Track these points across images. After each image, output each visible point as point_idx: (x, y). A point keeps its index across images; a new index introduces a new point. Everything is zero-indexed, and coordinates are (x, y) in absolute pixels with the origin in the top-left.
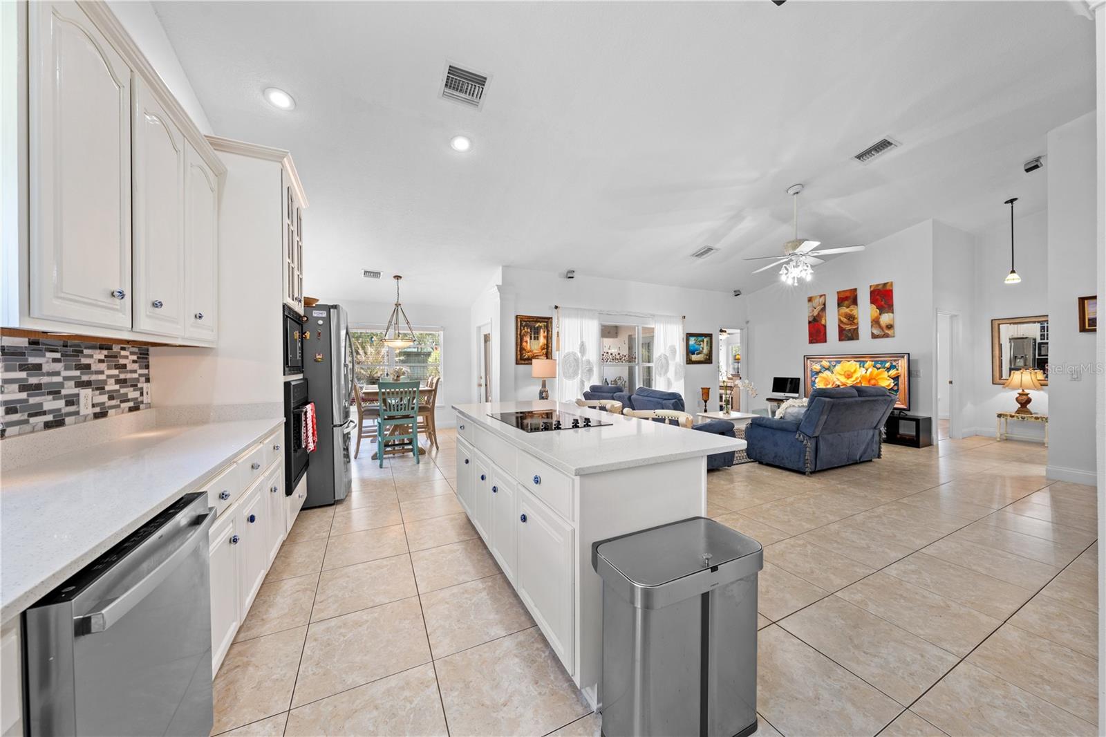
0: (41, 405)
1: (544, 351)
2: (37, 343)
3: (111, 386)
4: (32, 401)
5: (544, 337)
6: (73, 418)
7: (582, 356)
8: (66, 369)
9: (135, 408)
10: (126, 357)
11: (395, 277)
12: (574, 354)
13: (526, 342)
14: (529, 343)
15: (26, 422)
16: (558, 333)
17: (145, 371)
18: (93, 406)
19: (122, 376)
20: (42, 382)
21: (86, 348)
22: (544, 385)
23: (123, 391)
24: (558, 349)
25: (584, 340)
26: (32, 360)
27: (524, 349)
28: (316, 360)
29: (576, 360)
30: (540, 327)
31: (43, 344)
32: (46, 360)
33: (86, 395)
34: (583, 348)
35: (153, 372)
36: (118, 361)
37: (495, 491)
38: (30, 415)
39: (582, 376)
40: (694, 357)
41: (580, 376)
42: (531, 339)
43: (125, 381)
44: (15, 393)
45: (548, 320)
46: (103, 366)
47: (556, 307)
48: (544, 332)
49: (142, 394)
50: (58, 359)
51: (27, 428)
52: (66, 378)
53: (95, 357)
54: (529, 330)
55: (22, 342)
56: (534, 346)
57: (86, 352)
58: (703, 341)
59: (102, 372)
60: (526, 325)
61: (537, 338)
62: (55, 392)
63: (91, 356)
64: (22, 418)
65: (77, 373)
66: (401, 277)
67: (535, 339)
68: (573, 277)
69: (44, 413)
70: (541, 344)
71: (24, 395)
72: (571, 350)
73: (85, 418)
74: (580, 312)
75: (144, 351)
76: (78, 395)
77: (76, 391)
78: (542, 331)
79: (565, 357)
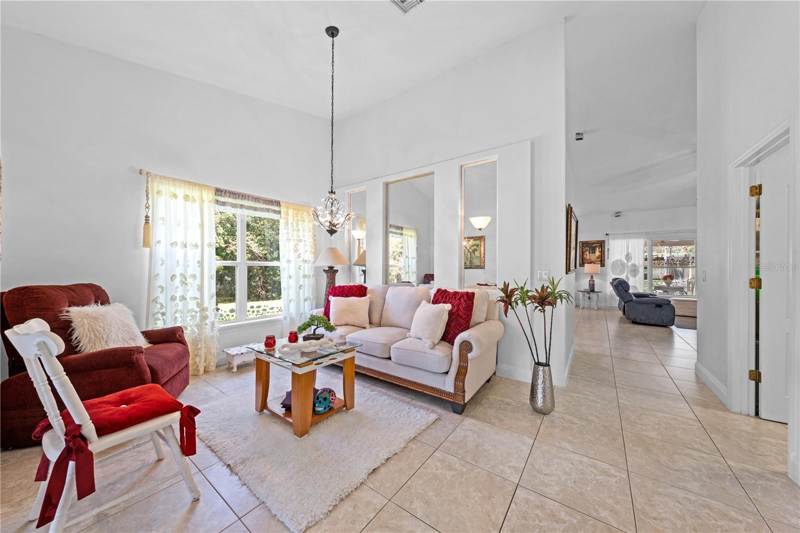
1: (599, 259)
5: (599, 252)
7: (628, 262)
12: (621, 261)
13: (587, 255)
16: (608, 249)
22: (592, 277)
24: (608, 258)
25: (630, 251)
27: (585, 259)
29: (623, 265)
30: (595, 247)
34: (628, 257)
39: (627, 274)
41: (625, 274)
42: (590, 253)
45: (601, 244)
47: (607, 234)
48: (599, 249)
54: (588, 249)
56: (592, 257)
60: (586, 246)
61: (594, 252)
67: (592, 253)
68: (620, 216)
70: (597, 255)
72: (619, 258)
74: (627, 235)
78: (597, 248)
79: (613, 262)
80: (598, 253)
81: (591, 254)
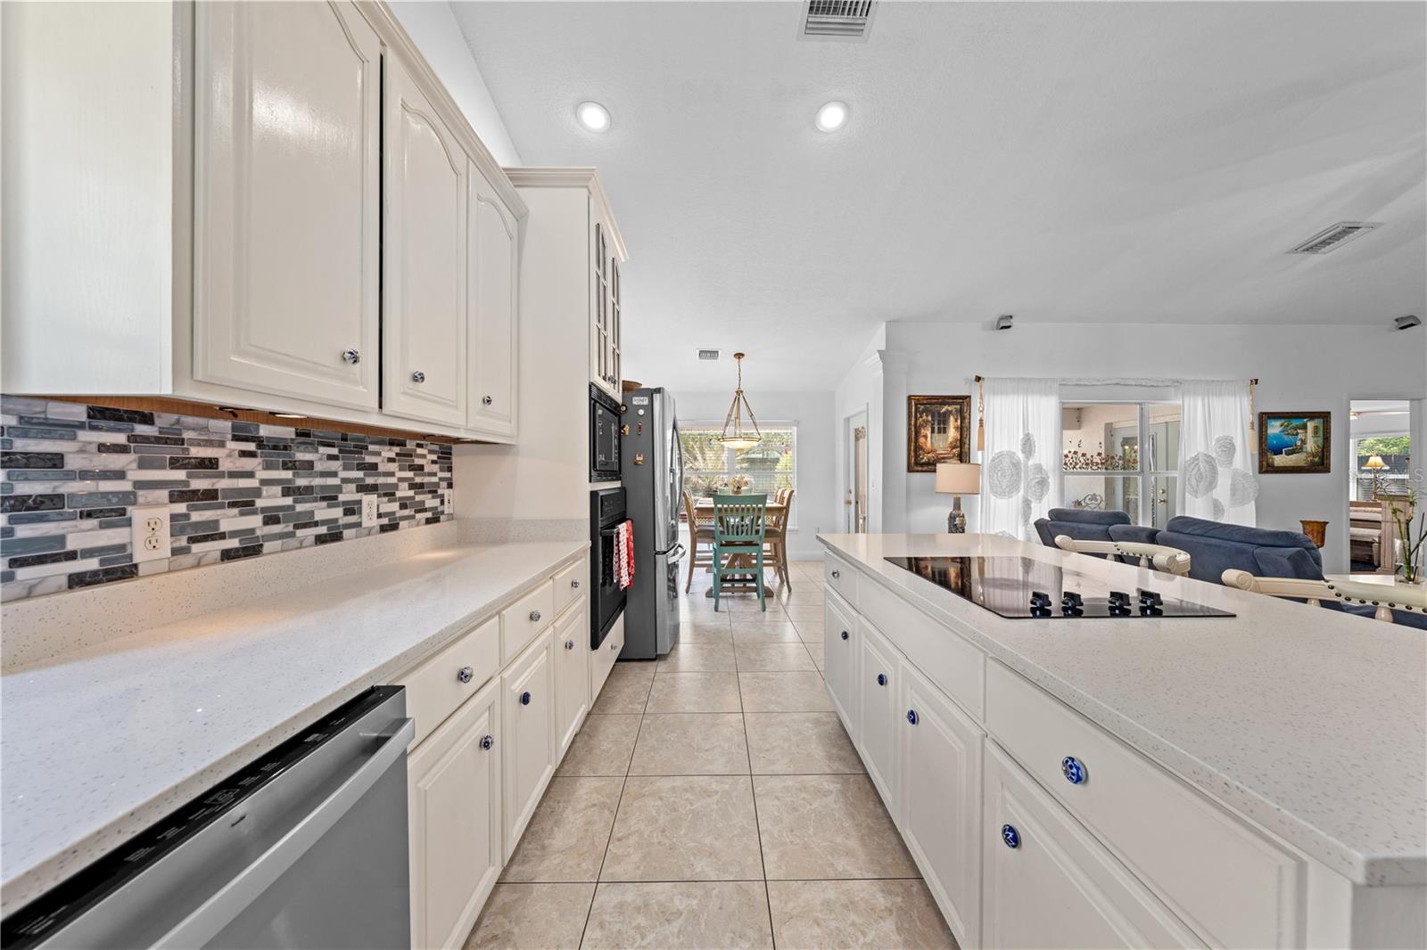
0: (312, 513)
1: (956, 451)
2: (307, 435)
3: (404, 492)
4: (300, 508)
5: (956, 428)
6: (353, 531)
7: (1027, 458)
8: (346, 468)
9: (433, 520)
10: (424, 456)
11: (736, 355)
12: (1011, 455)
13: (926, 437)
14: (929, 439)
15: (291, 535)
16: (981, 420)
17: (447, 475)
18: (380, 516)
19: (418, 480)
20: (313, 484)
21: (372, 443)
22: (957, 505)
23: (418, 498)
24: (981, 447)
25: (1030, 431)
26: (301, 456)
27: (922, 448)
28: (636, 463)
29: (1016, 465)
30: (948, 413)
31: (316, 436)
32: (318, 457)
33: (369, 500)
34: (1028, 444)
35: (457, 475)
36: (413, 461)
37: (913, 721)
38: (297, 527)
39: (1026, 491)
40: (1279, 460)
41: (1022, 492)
42: (933, 432)
43: (421, 486)
44: (275, 497)
45: (963, 402)
46: (393, 467)
47: (978, 379)
48: (956, 420)
49: (442, 503)
50: (334, 456)
51: (292, 542)
52: (345, 481)
53: (383, 454)
54: (930, 418)
55: (288, 432)
56: (936, 442)
57: (371, 448)
58: (1305, 427)
59: (392, 474)
60: (924, 411)
61: (943, 430)
62: (330, 498)
63: (379, 454)
64: (286, 530)
65: (360, 474)
66: (743, 355)
67: (939, 432)
68: (1009, 327)
69: (316, 524)
70: (950, 440)
71: (289, 501)
72: (1005, 449)
73: (369, 532)
74: (1024, 385)
75: (445, 448)
76: (360, 502)
77: (357, 496)
78: (952, 418)
79: (993, 460)
80: (952, 433)
81: (936, 434)
